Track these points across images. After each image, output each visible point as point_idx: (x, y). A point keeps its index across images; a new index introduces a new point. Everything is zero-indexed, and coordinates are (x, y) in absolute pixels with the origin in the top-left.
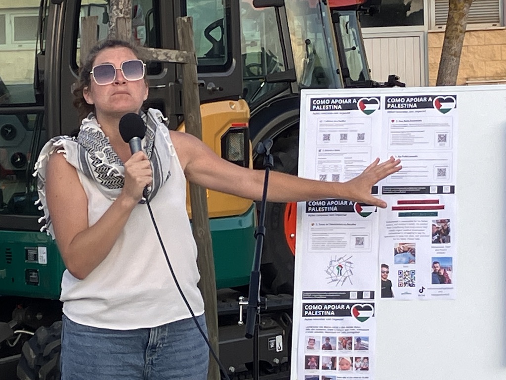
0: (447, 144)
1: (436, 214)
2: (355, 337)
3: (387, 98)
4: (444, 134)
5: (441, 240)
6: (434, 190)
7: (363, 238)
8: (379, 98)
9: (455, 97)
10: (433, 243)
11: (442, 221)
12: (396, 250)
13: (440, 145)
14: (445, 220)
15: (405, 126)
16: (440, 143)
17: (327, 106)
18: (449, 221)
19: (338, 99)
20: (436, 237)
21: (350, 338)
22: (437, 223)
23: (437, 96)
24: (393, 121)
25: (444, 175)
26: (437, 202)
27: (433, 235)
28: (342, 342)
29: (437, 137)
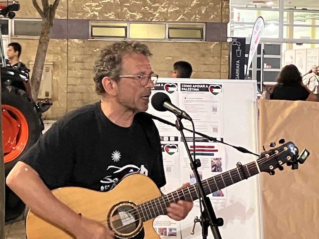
1: (213, 155)
2: (168, 228)
3: (181, 84)
4: (216, 107)
5: (217, 170)
7: (170, 168)
8: (177, 84)
10: (212, 171)
11: (217, 159)
12: (191, 175)
13: (214, 113)
14: (218, 158)
15: (193, 101)
18: (221, 159)
21: (166, 229)
24: (185, 98)
25: (217, 131)
26: (213, 147)
27: (212, 167)
28: (160, 231)
29: (212, 109)
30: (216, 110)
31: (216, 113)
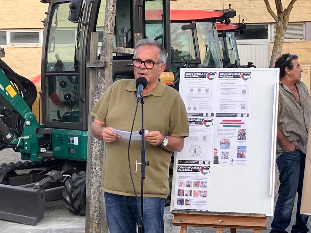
0: (246, 94)
1: (240, 126)
2: (201, 182)
3: (219, 73)
4: (245, 90)
5: (242, 138)
6: (239, 115)
7: (206, 136)
8: (216, 73)
9: (251, 73)
10: (238, 139)
11: (242, 130)
12: (221, 143)
13: (243, 95)
14: (244, 129)
15: (227, 86)
16: (243, 94)
17: (192, 76)
18: (245, 129)
19: (197, 73)
20: (239, 137)
21: (199, 182)
22: (240, 130)
23: (242, 73)
24: (222, 83)
25: (244, 109)
26: (240, 121)
27: (238, 136)
28: (195, 183)
29: (242, 91)
30: (245, 92)
31: (245, 95)
